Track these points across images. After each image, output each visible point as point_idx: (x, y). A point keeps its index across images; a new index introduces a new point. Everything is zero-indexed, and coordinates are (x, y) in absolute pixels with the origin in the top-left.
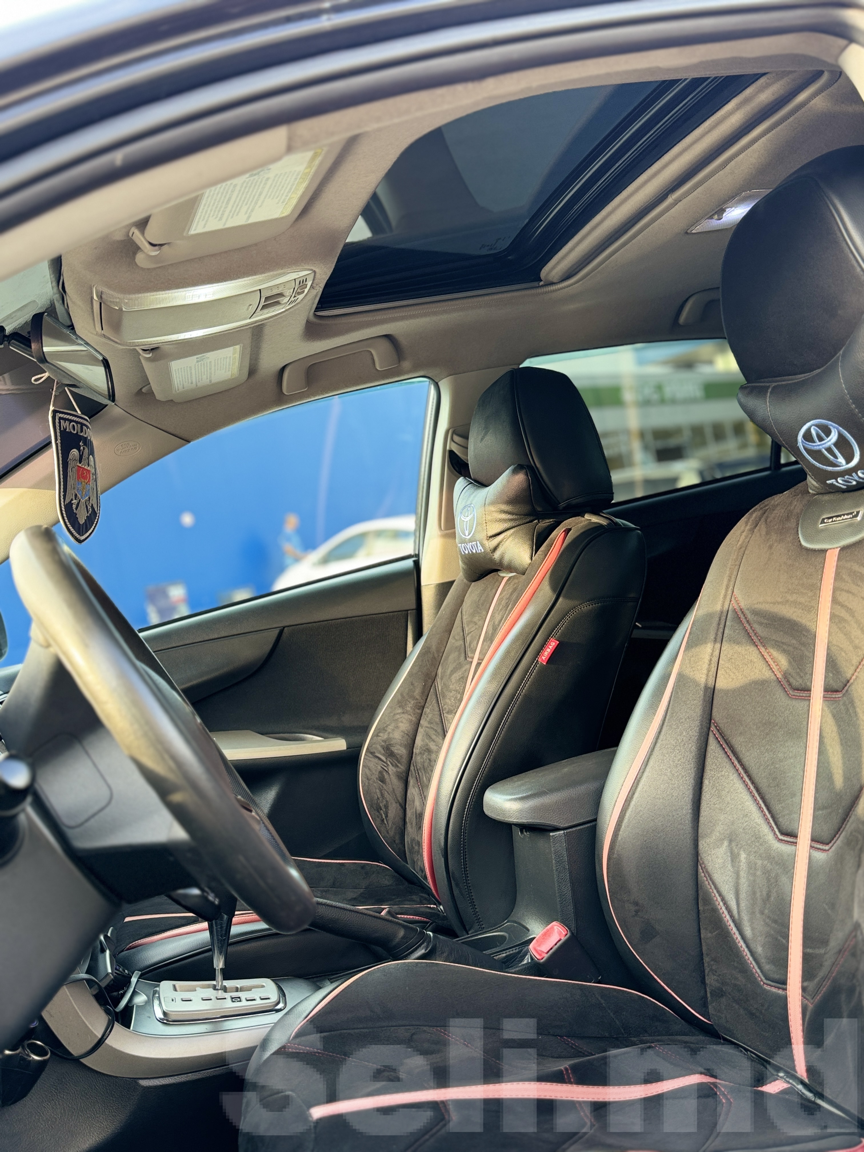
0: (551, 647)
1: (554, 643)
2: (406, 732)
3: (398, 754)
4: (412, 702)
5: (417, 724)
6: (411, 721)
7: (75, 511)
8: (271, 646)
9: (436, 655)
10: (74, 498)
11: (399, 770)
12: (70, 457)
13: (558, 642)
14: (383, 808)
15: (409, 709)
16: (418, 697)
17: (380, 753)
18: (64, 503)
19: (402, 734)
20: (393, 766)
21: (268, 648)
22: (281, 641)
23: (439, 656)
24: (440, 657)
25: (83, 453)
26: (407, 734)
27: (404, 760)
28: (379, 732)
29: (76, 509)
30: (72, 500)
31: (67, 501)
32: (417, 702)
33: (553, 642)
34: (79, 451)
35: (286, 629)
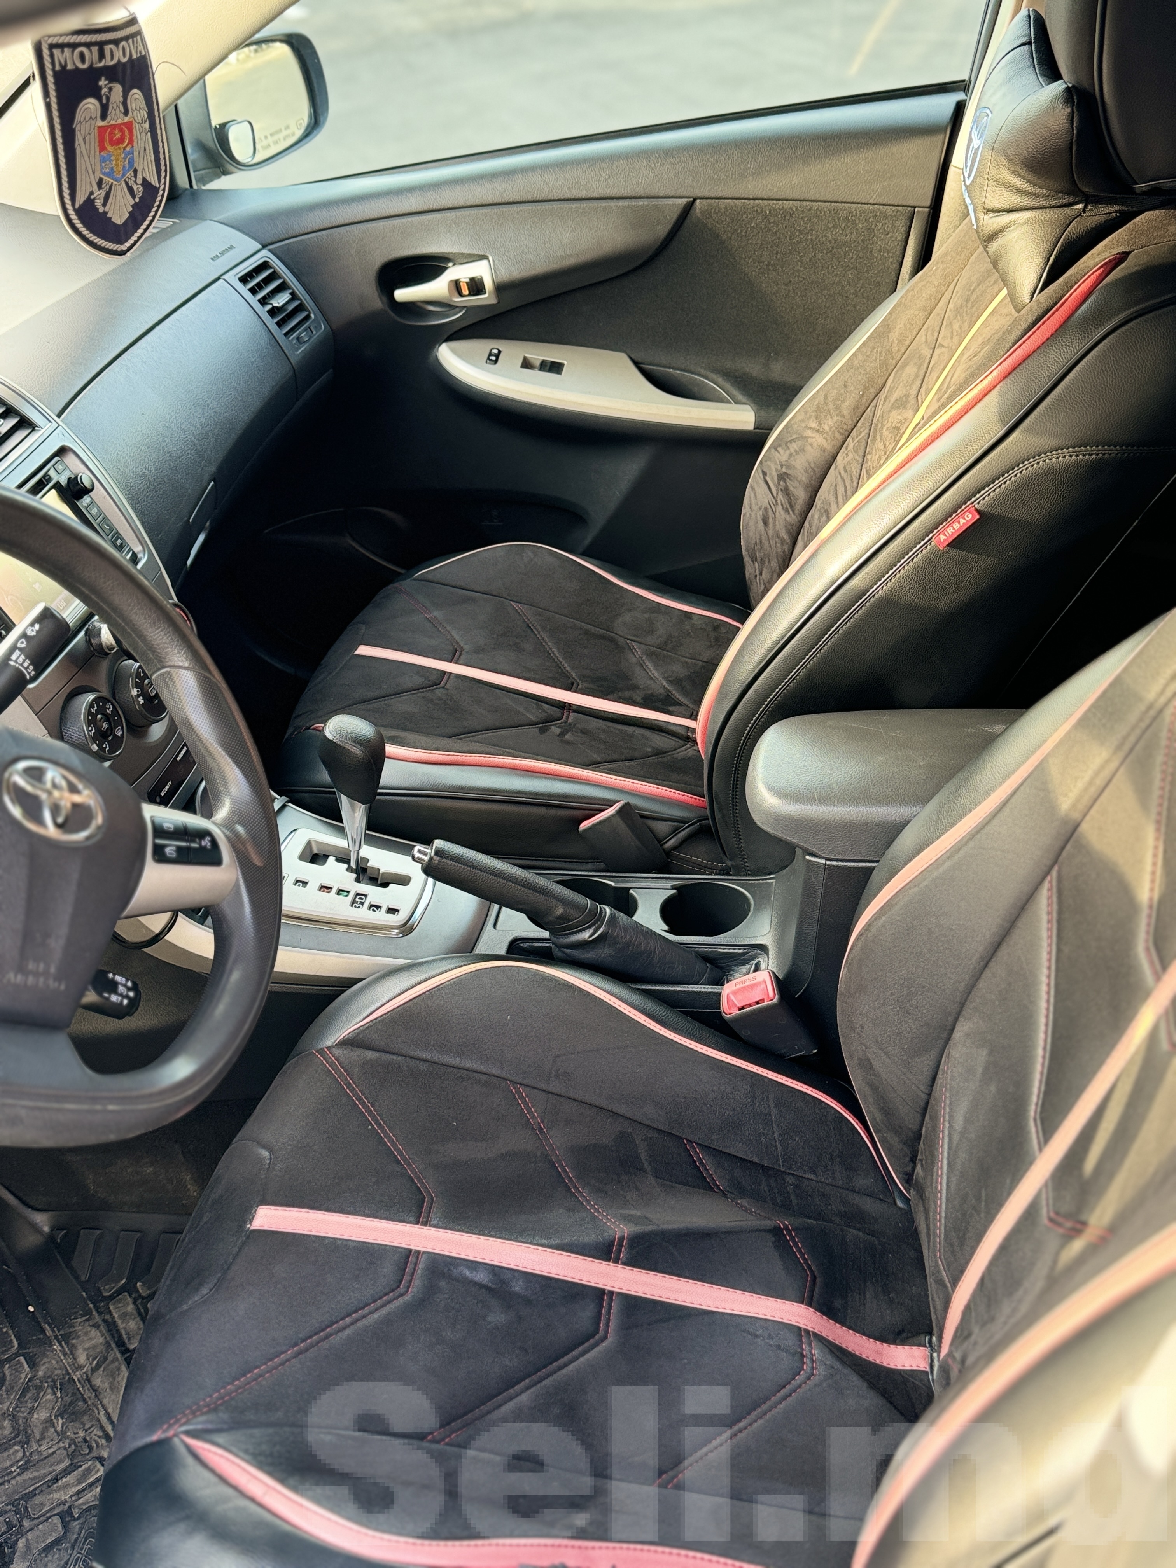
0: (962, 521)
1: (970, 516)
2: (813, 465)
3: (793, 495)
4: (835, 419)
5: (832, 457)
6: (823, 450)
7: (101, 210)
8: (669, 227)
9: (895, 348)
10: (95, 187)
11: (788, 519)
12: (79, 116)
13: (978, 517)
14: (759, 559)
15: (827, 428)
16: (845, 412)
17: (772, 479)
18: (73, 204)
19: (807, 465)
20: (783, 508)
21: (662, 230)
22: (688, 221)
23: (899, 350)
24: (900, 353)
25: (108, 99)
26: (812, 469)
27: (799, 506)
28: (780, 445)
29: (104, 205)
30: (92, 193)
31: (80, 199)
32: (842, 422)
33: (970, 513)
34: (99, 98)
35: (698, 201)
